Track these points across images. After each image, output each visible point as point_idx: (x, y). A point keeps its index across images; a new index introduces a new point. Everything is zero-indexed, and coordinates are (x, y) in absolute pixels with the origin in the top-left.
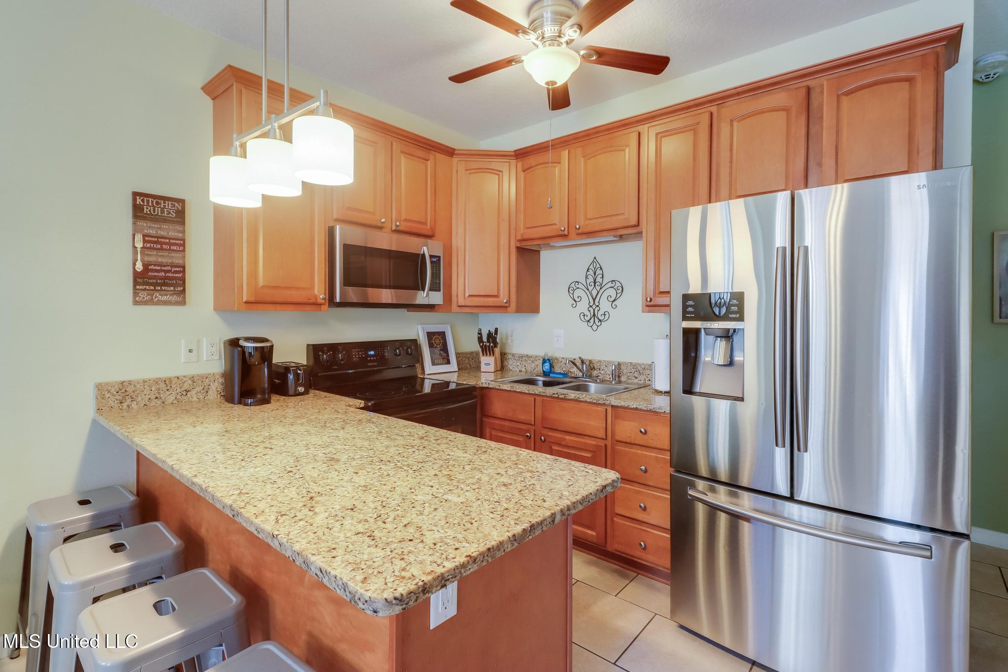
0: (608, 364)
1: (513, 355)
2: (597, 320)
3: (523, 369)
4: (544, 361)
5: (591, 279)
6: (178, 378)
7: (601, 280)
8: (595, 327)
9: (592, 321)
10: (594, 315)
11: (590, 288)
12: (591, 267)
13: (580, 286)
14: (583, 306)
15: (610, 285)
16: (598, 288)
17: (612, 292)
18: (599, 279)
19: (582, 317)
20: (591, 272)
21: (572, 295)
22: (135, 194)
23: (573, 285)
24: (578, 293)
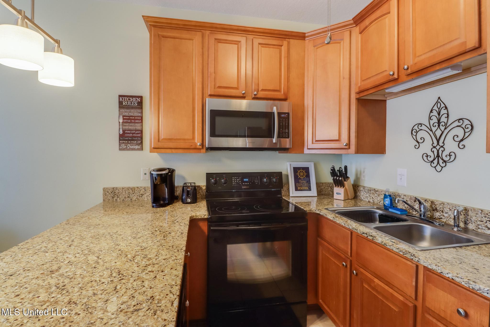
0: (453, 207)
1: (364, 187)
2: (441, 161)
3: (371, 201)
4: (385, 196)
5: (435, 120)
6: (138, 188)
7: (445, 120)
8: (439, 168)
9: (436, 162)
10: (438, 156)
11: (434, 129)
12: (435, 108)
13: (423, 127)
14: (426, 147)
15: (457, 123)
16: (442, 128)
17: (460, 132)
18: (443, 119)
19: (425, 158)
20: (435, 113)
21: (414, 137)
22: (120, 96)
23: (416, 127)
24: (421, 134)
